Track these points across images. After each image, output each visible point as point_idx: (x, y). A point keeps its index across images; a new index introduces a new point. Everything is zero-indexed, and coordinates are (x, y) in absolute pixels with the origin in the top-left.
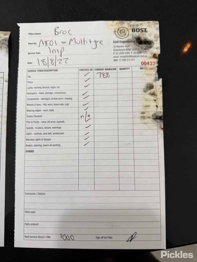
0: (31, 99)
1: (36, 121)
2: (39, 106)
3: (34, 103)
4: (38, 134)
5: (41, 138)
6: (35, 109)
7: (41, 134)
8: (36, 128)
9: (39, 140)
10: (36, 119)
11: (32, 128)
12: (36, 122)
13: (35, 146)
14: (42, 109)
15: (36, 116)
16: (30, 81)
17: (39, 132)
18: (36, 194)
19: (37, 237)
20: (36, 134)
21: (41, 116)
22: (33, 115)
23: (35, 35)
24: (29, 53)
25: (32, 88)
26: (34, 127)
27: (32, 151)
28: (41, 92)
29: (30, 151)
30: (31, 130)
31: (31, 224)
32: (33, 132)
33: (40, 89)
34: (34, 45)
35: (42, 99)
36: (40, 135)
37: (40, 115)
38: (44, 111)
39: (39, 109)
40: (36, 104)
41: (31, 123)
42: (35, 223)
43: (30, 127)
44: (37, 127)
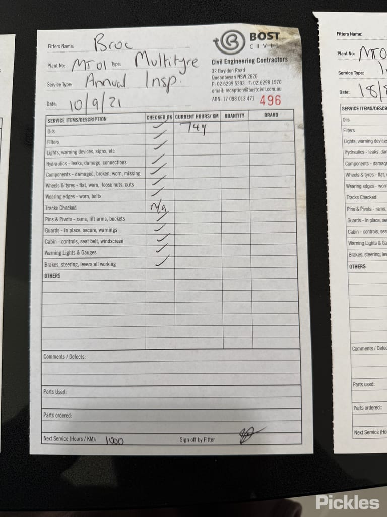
0: (355, 164)
1: (366, 206)
2: (369, 178)
3: (360, 172)
4: (370, 232)
5: (377, 240)
6: (362, 183)
7: (376, 232)
8: (367, 220)
9: (375, 243)
10: (366, 203)
11: (359, 220)
12: (365, 209)
13: (368, 255)
14: (377, 184)
15: (366, 198)
16: (350, 128)
17: (373, 229)
18: (374, 349)
19: (378, 432)
20: (368, 232)
21: (375, 197)
22: (358, 195)
23: (350, 37)
24: (341, 73)
25: (353, 141)
26: (363, 218)
27: (363, 266)
28: (372, 150)
29: (357, 266)
30: (356, 223)
31: (367, 408)
32: (361, 229)
33: (369, 144)
34: (348, 56)
35: (376, 164)
36: (376, 235)
37: (372, 195)
38: (380, 186)
39: (370, 183)
40: (364, 174)
41: (356, 211)
42: (373, 405)
43: (355, 218)
44: (370, 217)
